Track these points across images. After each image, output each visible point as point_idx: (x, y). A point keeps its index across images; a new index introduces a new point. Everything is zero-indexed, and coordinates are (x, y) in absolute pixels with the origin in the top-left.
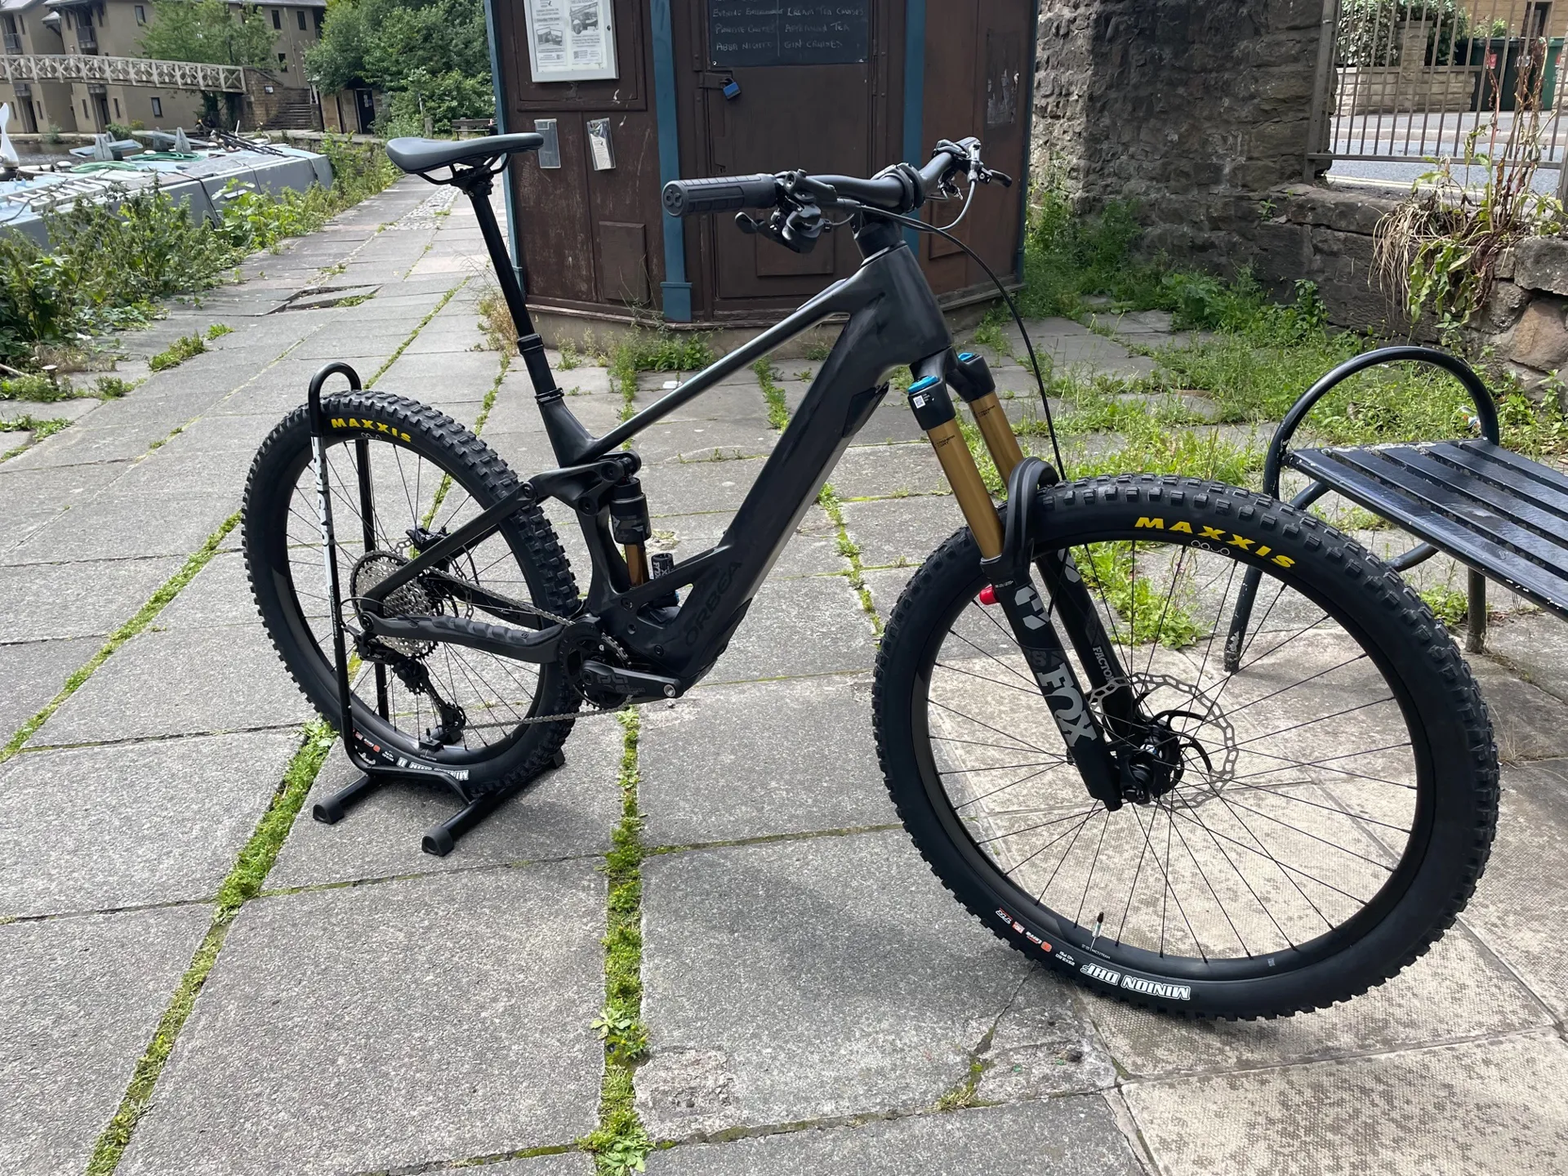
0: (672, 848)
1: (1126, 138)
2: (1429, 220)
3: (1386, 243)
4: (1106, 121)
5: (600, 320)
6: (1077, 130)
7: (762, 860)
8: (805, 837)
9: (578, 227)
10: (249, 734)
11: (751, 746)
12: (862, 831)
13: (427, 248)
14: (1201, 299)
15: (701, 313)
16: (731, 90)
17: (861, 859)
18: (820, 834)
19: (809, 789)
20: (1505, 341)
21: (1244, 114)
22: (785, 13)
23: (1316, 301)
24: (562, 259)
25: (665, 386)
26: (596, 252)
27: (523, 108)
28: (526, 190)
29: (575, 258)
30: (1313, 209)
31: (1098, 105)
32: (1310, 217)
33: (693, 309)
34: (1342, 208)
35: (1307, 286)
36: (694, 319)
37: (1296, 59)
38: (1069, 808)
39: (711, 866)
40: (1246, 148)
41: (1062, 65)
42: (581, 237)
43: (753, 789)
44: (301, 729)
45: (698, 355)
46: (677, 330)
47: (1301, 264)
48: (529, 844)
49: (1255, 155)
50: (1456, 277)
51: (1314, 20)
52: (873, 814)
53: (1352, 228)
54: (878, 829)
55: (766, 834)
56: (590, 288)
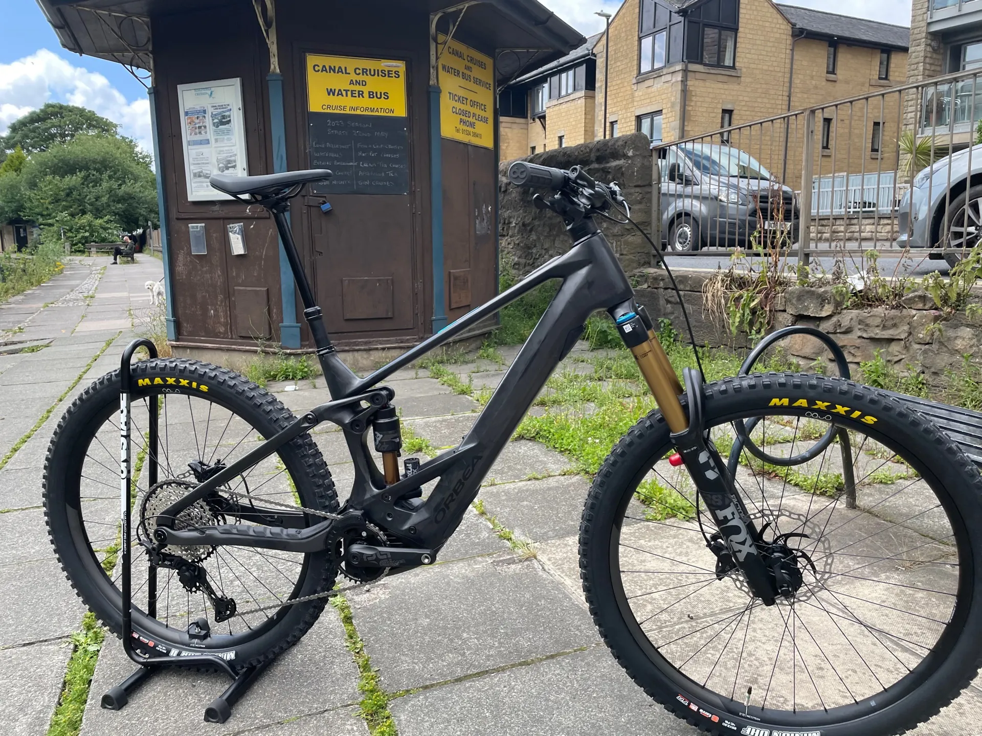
0: (408, 691)
1: (546, 246)
2: (731, 282)
3: (709, 295)
4: (533, 237)
5: (234, 350)
6: (517, 242)
7: (479, 690)
8: (503, 669)
9: (219, 291)
10: (25, 648)
11: (439, 612)
12: (541, 660)
13: (83, 316)
14: (605, 331)
15: (307, 343)
16: (326, 207)
17: (549, 680)
18: (513, 666)
19: (493, 636)
20: (787, 344)
21: (616, 231)
22: (359, 164)
23: (671, 329)
24: (205, 311)
25: (286, 389)
26: (231, 307)
27: (180, 217)
28: (180, 268)
29: (216, 310)
30: (663, 280)
31: (529, 228)
32: (662, 284)
33: (302, 340)
34: (680, 278)
35: (665, 321)
36: (302, 346)
37: (640, 203)
38: (672, 626)
39: (443, 700)
40: (619, 249)
41: (504, 208)
42: (221, 297)
43: (452, 641)
44: (69, 640)
45: (306, 370)
46: (290, 354)
47: (659, 310)
48: (293, 704)
49: (625, 253)
50: (753, 312)
51: (647, 182)
52: (544, 647)
53: (688, 288)
54: (552, 657)
55: (476, 671)
56: (226, 329)
